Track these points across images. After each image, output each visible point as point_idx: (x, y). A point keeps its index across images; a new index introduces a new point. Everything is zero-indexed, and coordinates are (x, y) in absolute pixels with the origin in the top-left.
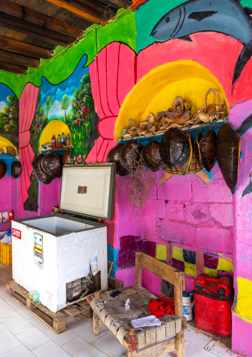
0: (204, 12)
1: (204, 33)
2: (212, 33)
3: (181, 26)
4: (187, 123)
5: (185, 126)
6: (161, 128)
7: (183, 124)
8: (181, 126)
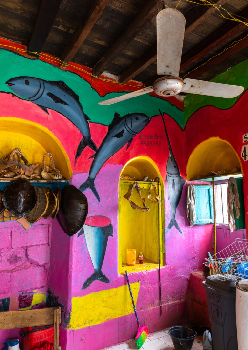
0: (59, 99)
1: (59, 114)
2: (64, 117)
3: (40, 97)
4: (32, 176)
5: (31, 178)
6: (5, 176)
7: (29, 177)
8: (29, 179)
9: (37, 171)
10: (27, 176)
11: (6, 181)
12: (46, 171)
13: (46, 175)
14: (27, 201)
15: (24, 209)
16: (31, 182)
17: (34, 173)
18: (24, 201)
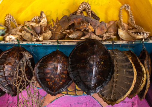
4: (105, 35)
5: (104, 39)
6: (70, 36)
7: (102, 37)
8: (101, 39)
9: (111, 30)
10: (99, 36)
11: (71, 44)
12: (124, 29)
13: (124, 35)
14: (99, 72)
15: (96, 83)
16: (105, 43)
17: (107, 32)
18: (96, 71)
